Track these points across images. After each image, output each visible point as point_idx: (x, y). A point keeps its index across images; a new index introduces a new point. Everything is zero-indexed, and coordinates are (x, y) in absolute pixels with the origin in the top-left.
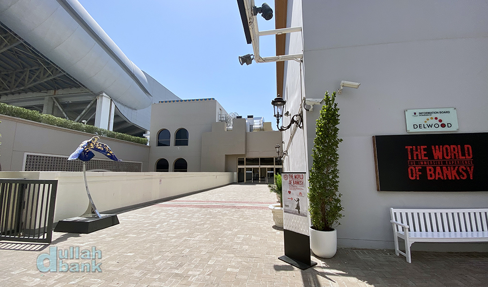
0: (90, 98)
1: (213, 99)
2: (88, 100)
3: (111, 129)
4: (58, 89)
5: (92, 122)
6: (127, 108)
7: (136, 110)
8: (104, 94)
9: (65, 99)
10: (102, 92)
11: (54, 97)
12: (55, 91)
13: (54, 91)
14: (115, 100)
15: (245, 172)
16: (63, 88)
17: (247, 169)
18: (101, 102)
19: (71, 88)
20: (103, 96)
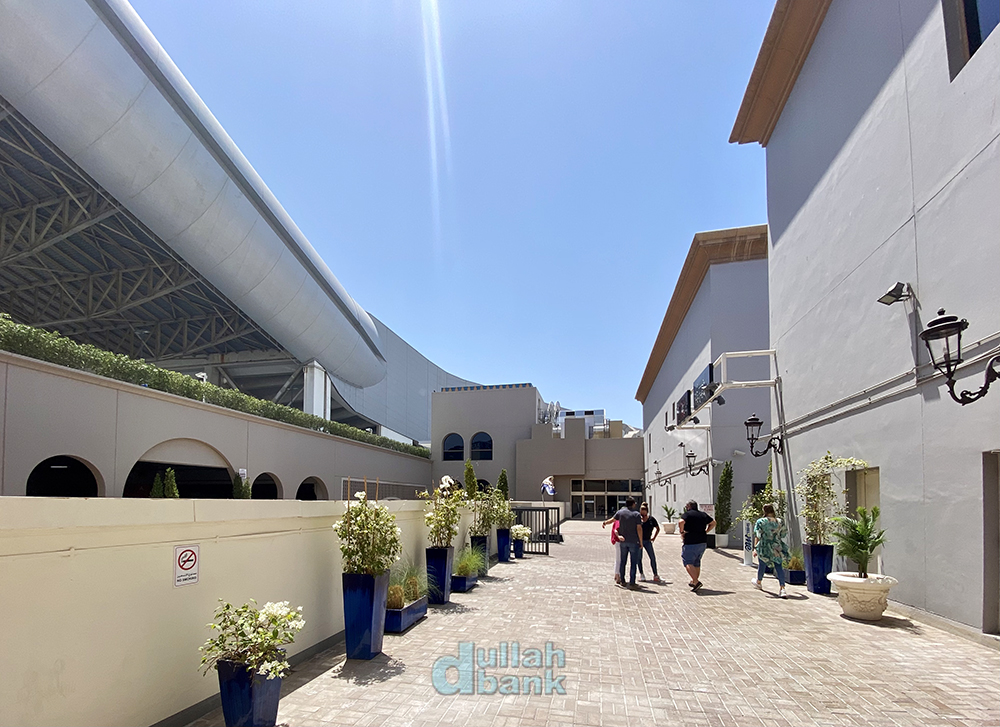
0: (287, 369)
1: (530, 384)
2: (285, 372)
3: (328, 418)
4: (229, 351)
5: (299, 405)
6: (348, 386)
7: (361, 388)
8: (316, 363)
9: (241, 369)
10: (312, 360)
11: (223, 368)
12: (223, 356)
13: (220, 356)
14: (331, 373)
15: (584, 502)
16: (237, 351)
17: (587, 498)
18: (312, 378)
19: (252, 350)
20: (314, 366)
